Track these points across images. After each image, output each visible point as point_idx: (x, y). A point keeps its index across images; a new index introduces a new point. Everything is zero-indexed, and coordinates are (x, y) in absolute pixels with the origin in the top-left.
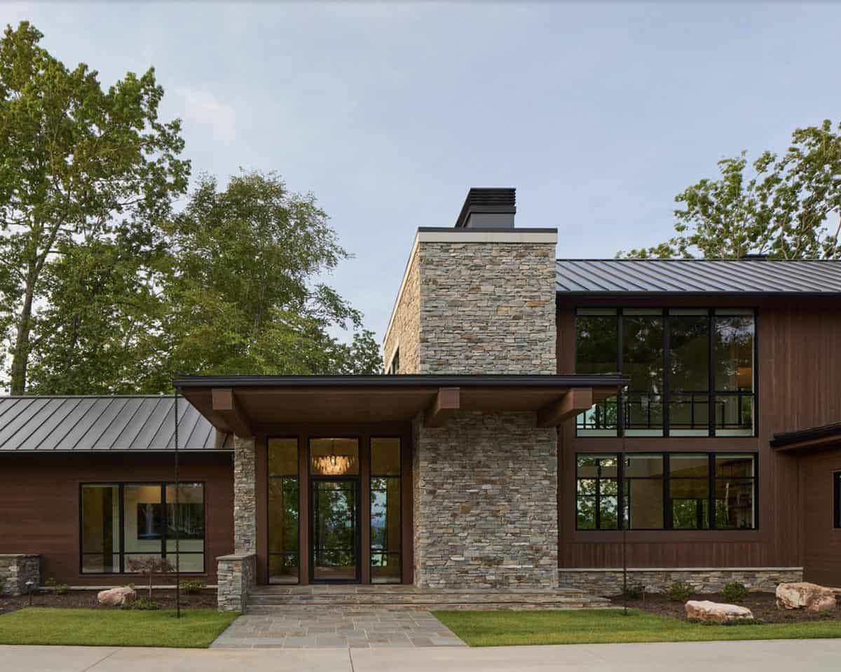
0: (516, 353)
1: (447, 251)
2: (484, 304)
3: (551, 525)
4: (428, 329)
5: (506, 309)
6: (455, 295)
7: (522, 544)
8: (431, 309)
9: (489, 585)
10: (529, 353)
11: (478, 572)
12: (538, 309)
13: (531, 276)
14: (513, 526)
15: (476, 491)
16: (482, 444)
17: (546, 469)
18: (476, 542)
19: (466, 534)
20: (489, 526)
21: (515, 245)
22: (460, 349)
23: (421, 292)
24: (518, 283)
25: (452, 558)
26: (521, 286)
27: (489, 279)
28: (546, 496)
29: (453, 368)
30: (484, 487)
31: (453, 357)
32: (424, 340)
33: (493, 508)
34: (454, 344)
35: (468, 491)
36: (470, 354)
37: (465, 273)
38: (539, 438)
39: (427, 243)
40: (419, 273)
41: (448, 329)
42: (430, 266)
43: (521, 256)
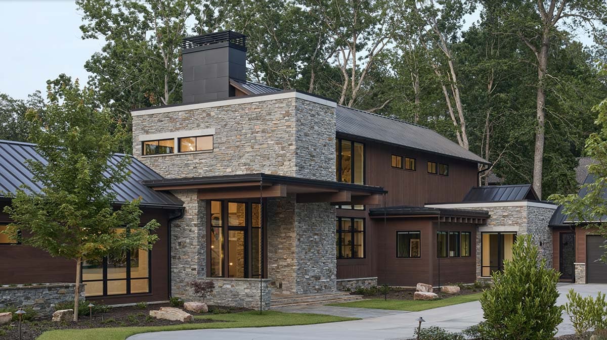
1: (303, 104)
2: (315, 136)
3: (335, 258)
4: (298, 147)
5: (321, 140)
6: (306, 129)
7: (326, 268)
8: (299, 136)
11: (313, 284)
12: (331, 142)
14: (323, 258)
15: (313, 239)
16: (315, 213)
17: (333, 228)
18: (313, 268)
19: (309, 263)
20: (316, 259)
21: (324, 106)
23: (296, 126)
24: (325, 127)
25: (305, 277)
26: (326, 129)
27: (317, 123)
28: (333, 242)
30: (315, 237)
31: (306, 164)
32: (297, 154)
33: (318, 249)
34: (306, 157)
35: (310, 239)
36: (311, 163)
37: (310, 118)
39: (298, 98)
40: (294, 114)
41: (304, 148)
42: (298, 112)
43: (326, 112)
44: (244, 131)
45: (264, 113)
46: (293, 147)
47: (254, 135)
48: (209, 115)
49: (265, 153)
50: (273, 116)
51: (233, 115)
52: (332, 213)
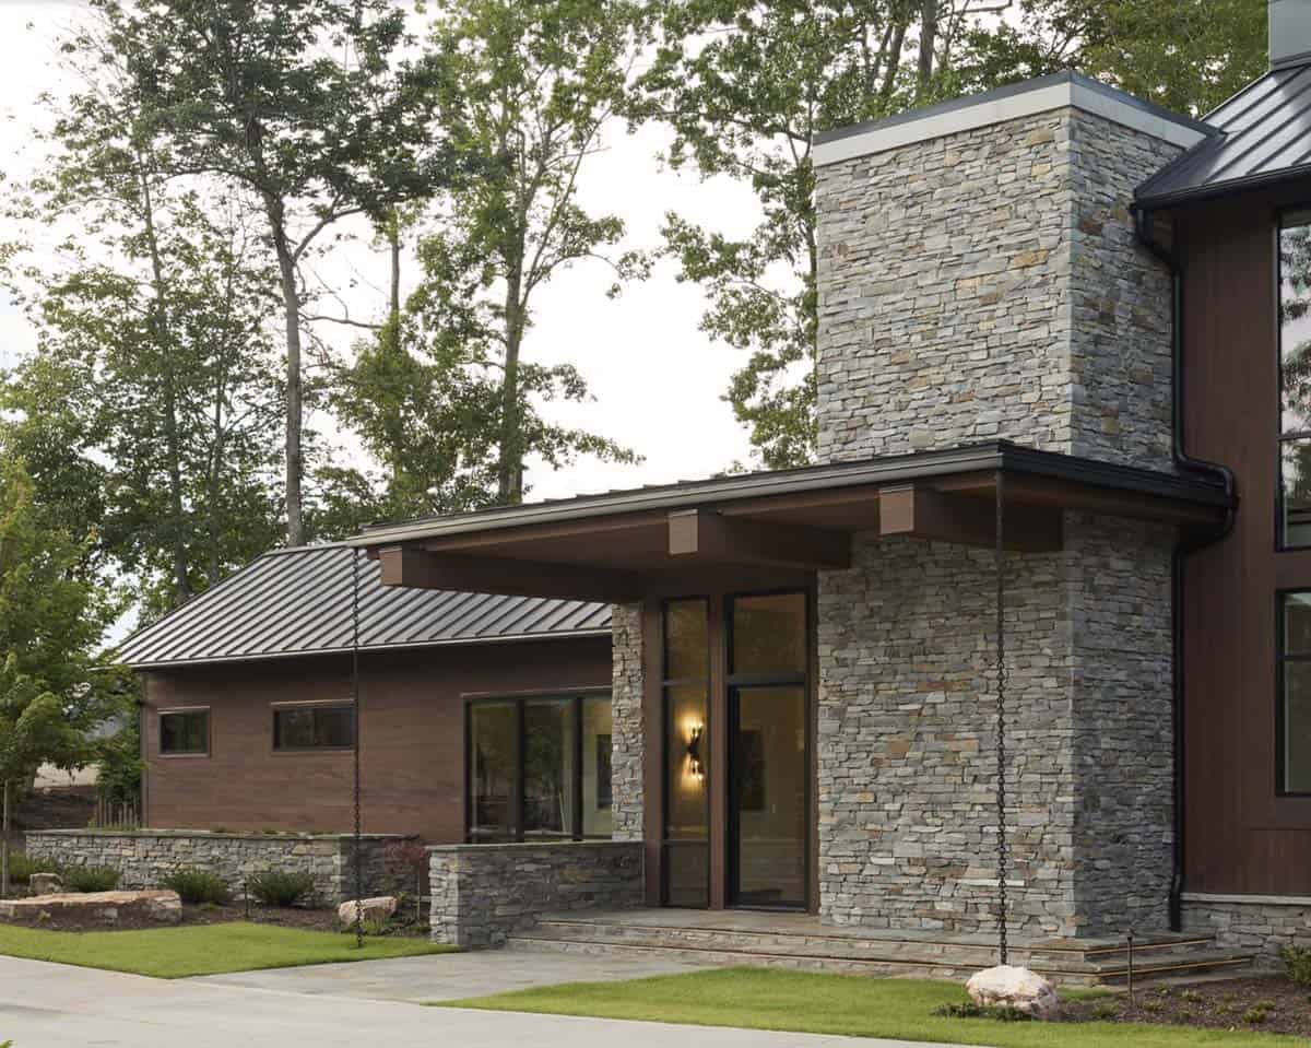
0: (990, 381)
1: (863, 174)
2: (930, 279)
3: (1060, 785)
5: (970, 283)
6: (877, 269)
8: (838, 309)
9: (939, 924)
10: (1018, 379)
11: (921, 892)
12: (1032, 271)
14: (985, 786)
15: (916, 706)
16: (928, 600)
17: (1048, 651)
18: (916, 824)
19: (897, 806)
20: (940, 788)
21: (989, 130)
22: (885, 388)
24: (996, 216)
25: (873, 860)
26: (1000, 225)
27: (941, 220)
28: (1049, 716)
30: (931, 697)
31: (874, 410)
35: (901, 707)
36: (908, 397)
37: (898, 215)
38: (1036, 579)
43: (999, 152)
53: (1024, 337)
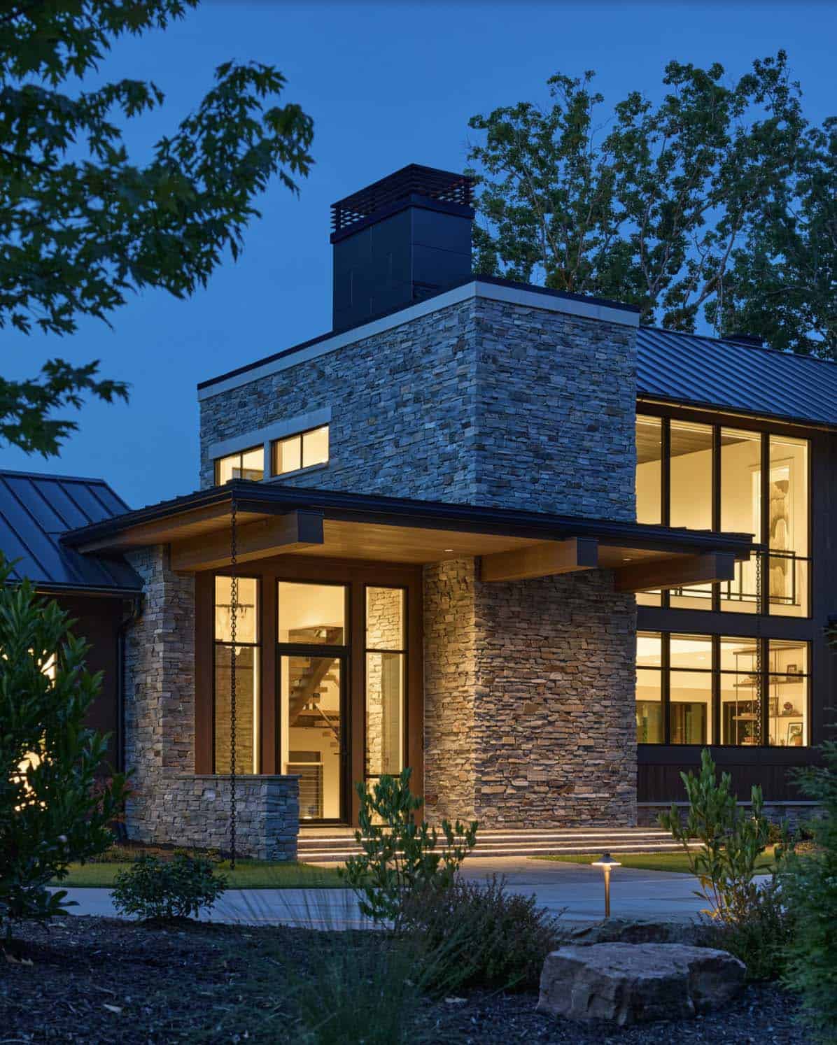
0: (591, 480)
1: (509, 315)
2: (555, 402)
4: (487, 430)
5: (579, 414)
6: (519, 384)
7: (597, 762)
8: (492, 401)
10: (606, 483)
11: (545, 804)
12: (616, 419)
13: (609, 371)
14: (586, 736)
15: (544, 681)
16: (551, 612)
18: (543, 759)
19: (530, 747)
20: (558, 736)
21: (591, 322)
22: (525, 466)
23: (478, 372)
24: (595, 377)
25: (513, 783)
26: (598, 384)
27: (561, 367)
29: (517, 494)
30: (553, 676)
31: (517, 477)
32: (481, 448)
33: (563, 709)
34: (518, 458)
35: (532, 681)
36: (537, 476)
37: (532, 352)
39: (485, 299)
40: (472, 342)
41: (509, 433)
42: (488, 335)
43: (597, 339)
44: (382, 404)
45: (418, 349)
46: (470, 432)
47: (400, 411)
48: (321, 374)
49: (418, 457)
50: (433, 354)
51: (363, 365)
52: (621, 612)
53: (611, 458)
